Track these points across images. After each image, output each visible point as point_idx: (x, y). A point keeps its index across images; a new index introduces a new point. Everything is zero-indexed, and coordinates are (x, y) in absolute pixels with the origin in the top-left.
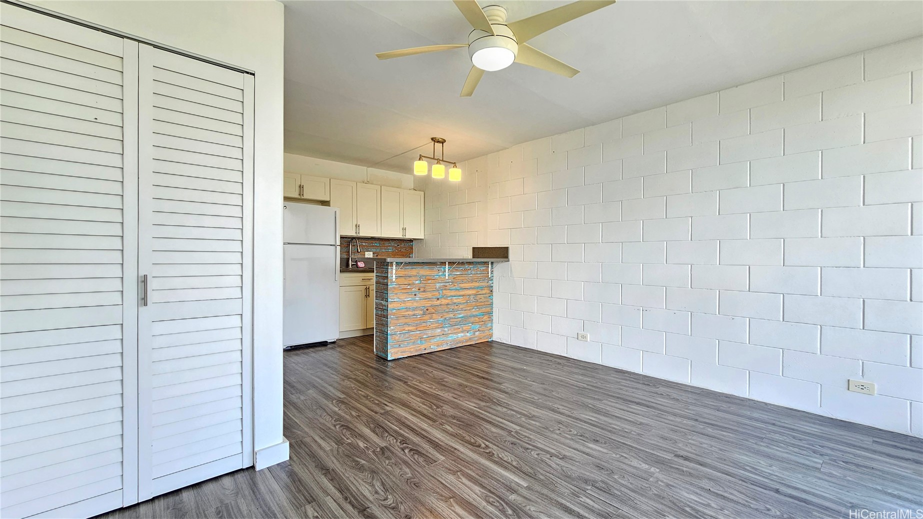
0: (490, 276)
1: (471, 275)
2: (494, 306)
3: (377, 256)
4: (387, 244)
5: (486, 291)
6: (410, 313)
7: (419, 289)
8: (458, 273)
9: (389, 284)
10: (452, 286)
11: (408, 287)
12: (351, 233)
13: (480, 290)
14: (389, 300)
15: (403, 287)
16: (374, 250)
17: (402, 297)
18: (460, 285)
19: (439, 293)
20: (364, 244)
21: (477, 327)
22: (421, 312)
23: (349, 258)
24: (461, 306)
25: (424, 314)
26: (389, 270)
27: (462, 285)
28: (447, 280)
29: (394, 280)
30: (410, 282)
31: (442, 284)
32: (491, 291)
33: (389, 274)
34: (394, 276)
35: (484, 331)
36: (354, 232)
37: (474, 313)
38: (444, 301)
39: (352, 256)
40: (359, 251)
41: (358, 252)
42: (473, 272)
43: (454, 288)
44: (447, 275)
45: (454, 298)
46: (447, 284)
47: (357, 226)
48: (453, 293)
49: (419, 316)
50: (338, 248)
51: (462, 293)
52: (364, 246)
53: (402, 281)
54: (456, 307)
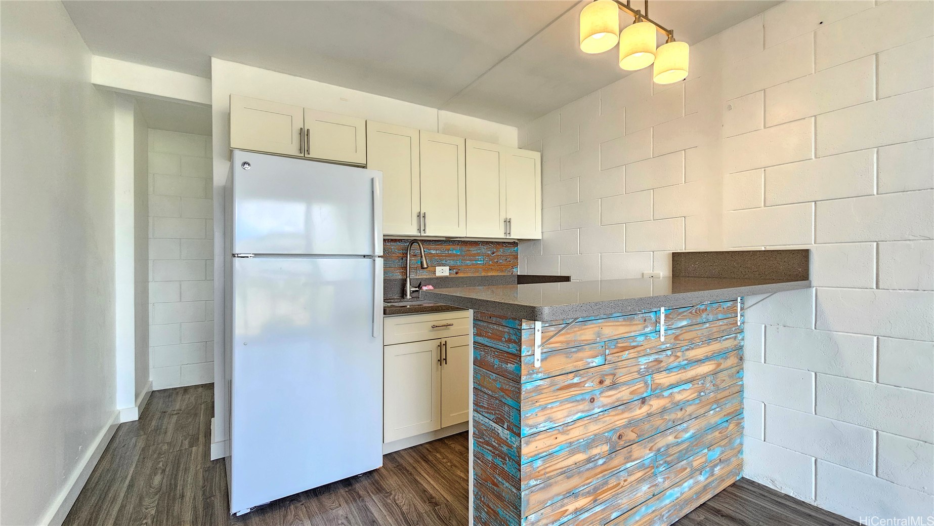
0: (739, 324)
1: (707, 325)
2: (745, 395)
3: (457, 273)
4: (474, 250)
5: (732, 361)
6: (580, 457)
7: (601, 382)
8: (684, 323)
9: (523, 379)
10: (672, 359)
11: (576, 380)
12: (411, 230)
13: (722, 361)
14: (525, 431)
15: (562, 381)
16: (452, 263)
17: (559, 415)
18: (687, 353)
19: (646, 383)
20: (433, 252)
21: (716, 453)
22: (606, 448)
23: (406, 280)
24: (690, 409)
25: (613, 451)
26: (525, 336)
27: (692, 354)
28: (663, 343)
29: (538, 364)
30: (580, 365)
31: (652, 358)
32: (741, 359)
33: (523, 347)
34: (538, 355)
35: (729, 460)
36: (415, 227)
37: (713, 421)
38: (656, 404)
39: (412, 276)
40: (425, 266)
41: (422, 268)
42: (711, 317)
43: (675, 364)
44: (662, 332)
45: (676, 390)
46: (661, 356)
47: (421, 217)
48: (673, 378)
49: (601, 462)
50: (380, 263)
51: (691, 373)
52: (434, 255)
53: (559, 363)
54: (680, 414)
